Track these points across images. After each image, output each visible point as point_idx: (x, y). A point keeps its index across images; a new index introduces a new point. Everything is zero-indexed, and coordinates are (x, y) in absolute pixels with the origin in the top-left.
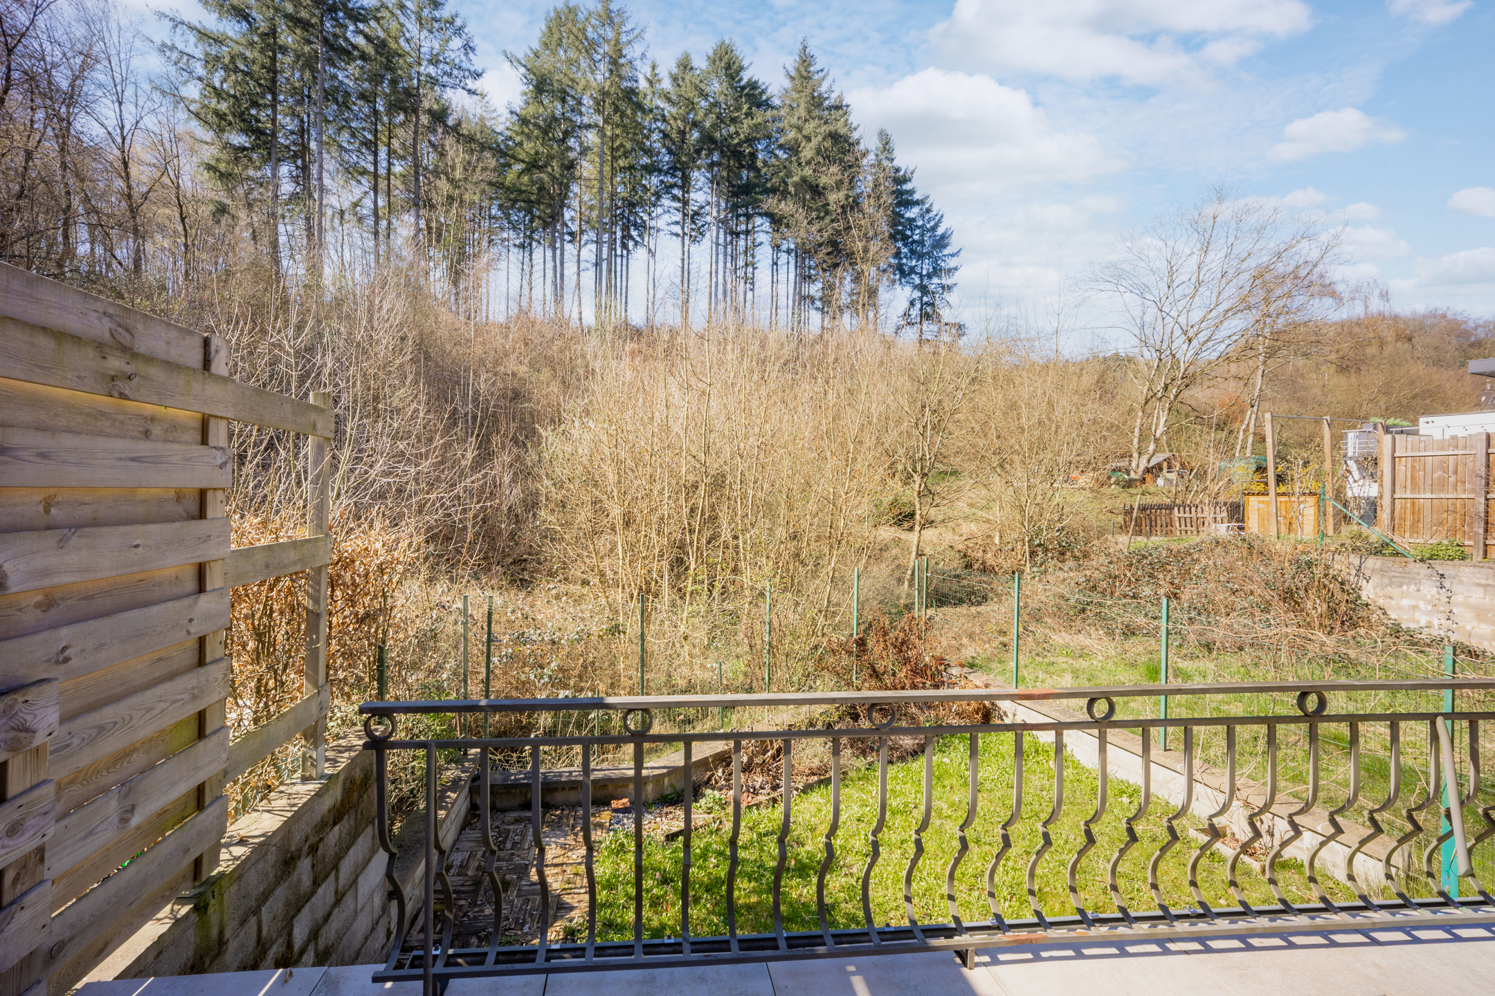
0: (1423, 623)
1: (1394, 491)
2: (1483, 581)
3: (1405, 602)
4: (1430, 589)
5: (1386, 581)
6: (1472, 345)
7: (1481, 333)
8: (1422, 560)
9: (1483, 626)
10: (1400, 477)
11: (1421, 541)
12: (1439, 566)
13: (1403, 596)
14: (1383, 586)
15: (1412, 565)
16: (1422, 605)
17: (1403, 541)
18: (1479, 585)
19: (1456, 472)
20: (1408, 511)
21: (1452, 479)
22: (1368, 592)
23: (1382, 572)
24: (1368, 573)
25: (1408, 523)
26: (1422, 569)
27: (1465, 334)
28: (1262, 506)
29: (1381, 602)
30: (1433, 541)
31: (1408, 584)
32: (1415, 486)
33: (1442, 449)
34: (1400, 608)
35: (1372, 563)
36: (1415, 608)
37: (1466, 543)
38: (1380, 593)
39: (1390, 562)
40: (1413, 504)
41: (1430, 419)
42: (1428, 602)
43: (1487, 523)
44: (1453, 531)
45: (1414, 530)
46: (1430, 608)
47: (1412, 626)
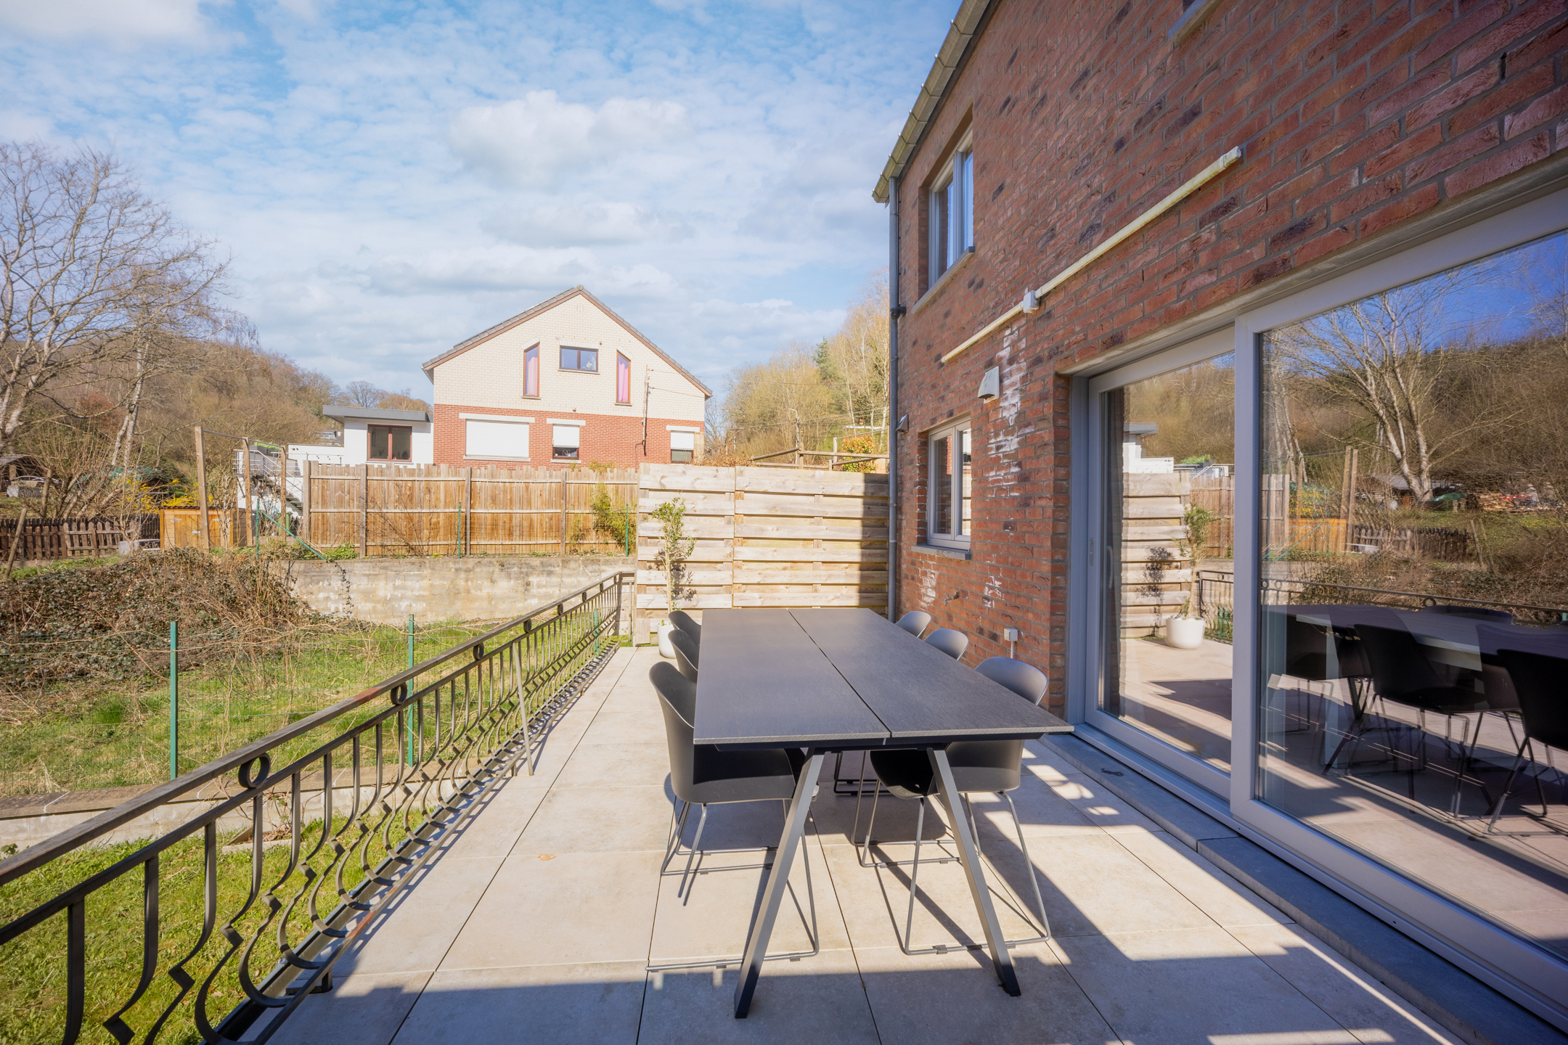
0: (333, 610)
1: (310, 507)
2: (367, 572)
3: (321, 595)
4: (337, 583)
5: (308, 580)
6: (300, 389)
7: (306, 381)
8: (331, 561)
9: (368, 605)
10: (314, 495)
11: (328, 545)
12: (343, 565)
13: (320, 591)
14: (306, 585)
15: (325, 565)
16: (332, 596)
17: (317, 546)
18: (365, 575)
19: (349, 493)
20: (320, 522)
21: (347, 497)
22: (297, 590)
23: (305, 573)
24: (295, 575)
25: (320, 532)
26: (331, 568)
27: (296, 379)
28: (178, 520)
29: (305, 598)
30: (336, 545)
31: (323, 581)
32: (324, 504)
33: (341, 475)
34: (318, 601)
35: (298, 566)
36: (327, 599)
37: (356, 545)
38: (304, 591)
39: (310, 564)
40: (323, 516)
41: (295, 447)
42: (336, 592)
43: (367, 530)
44: (348, 537)
45: (324, 539)
46: (337, 597)
47: (327, 613)
